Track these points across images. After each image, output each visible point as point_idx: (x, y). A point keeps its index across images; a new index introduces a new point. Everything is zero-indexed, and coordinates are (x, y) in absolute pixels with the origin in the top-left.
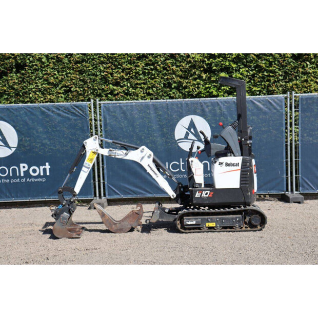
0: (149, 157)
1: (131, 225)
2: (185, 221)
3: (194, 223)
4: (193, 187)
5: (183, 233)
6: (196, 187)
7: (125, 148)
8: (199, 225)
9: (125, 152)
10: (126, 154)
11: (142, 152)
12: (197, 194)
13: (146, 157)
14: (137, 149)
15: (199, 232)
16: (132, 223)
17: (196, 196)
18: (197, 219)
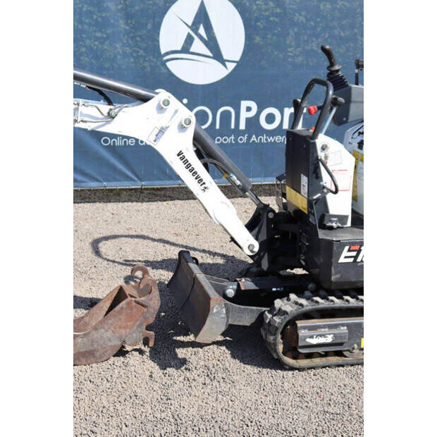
0: (182, 128)
1: (120, 338)
2: (302, 333)
3: (329, 339)
4: (323, 227)
5: (292, 369)
6: (331, 228)
7: (101, 93)
8: (341, 344)
9: (105, 108)
10: (111, 116)
11: (160, 109)
12: (345, 253)
13: (174, 128)
14: (145, 99)
15: (339, 366)
16: (123, 332)
17: (342, 260)
18: (336, 326)
